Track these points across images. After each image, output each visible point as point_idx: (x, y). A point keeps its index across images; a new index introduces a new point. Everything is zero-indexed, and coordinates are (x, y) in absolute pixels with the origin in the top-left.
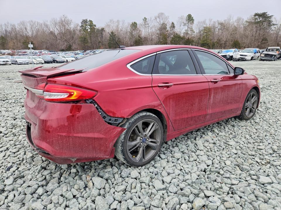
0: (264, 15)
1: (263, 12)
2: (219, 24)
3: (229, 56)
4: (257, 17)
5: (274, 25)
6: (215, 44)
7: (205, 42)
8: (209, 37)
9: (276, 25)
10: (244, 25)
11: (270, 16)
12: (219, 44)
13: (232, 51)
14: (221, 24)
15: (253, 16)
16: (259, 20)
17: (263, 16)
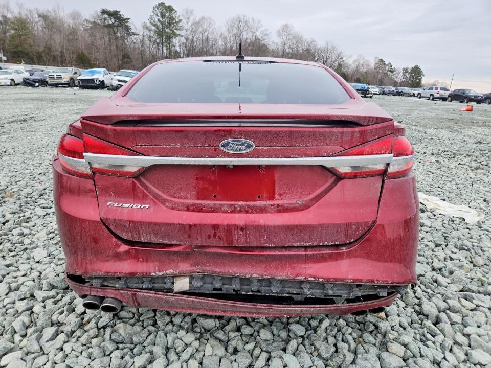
0: (117, 15)
1: (115, 10)
2: (40, 16)
3: (98, 81)
4: (106, 16)
5: (134, 34)
6: (43, 55)
7: (20, 49)
8: (25, 40)
9: (137, 35)
10: (84, 26)
11: (126, 19)
12: (51, 56)
13: (99, 73)
14: (44, 17)
15: (100, 14)
16: (111, 22)
17: (115, 16)
